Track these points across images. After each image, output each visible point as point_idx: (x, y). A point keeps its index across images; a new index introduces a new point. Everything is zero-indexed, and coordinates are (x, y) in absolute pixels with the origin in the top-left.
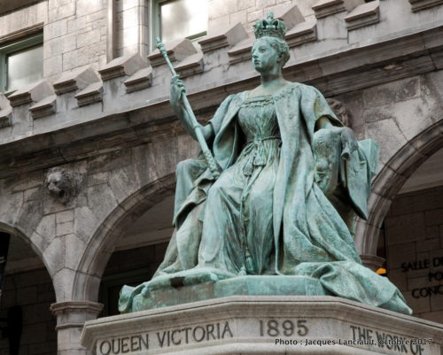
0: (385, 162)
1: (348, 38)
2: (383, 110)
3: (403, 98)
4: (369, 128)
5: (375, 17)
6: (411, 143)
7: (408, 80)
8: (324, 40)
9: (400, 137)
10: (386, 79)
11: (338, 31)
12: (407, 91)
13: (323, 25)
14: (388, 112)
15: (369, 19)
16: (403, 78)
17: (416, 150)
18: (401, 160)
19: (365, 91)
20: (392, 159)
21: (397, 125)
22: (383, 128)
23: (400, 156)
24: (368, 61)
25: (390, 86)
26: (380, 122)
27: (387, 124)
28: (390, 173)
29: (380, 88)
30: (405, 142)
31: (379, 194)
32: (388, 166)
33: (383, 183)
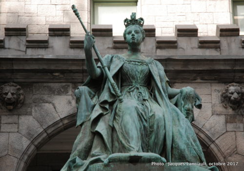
0: (44, 128)
1: (26, 52)
2: (46, 97)
3: (59, 93)
4: (36, 106)
5: (46, 44)
6: (61, 120)
7: (64, 84)
8: (9, 48)
9: (56, 115)
10: (51, 81)
11: (19, 46)
12: (62, 90)
13: (9, 40)
14: (50, 99)
15: (42, 44)
16: (61, 82)
17: (63, 125)
18: (53, 129)
19: (35, 84)
20: (49, 127)
21: (55, 108)
22: (45, 108)
23: (53, 126)
24: (46, 67)
25: (52, 85)
26: (43, 104)
27: (47, 106)
28: (45, 135)
29: (45, 84)
30: (59, 119)
31: (36, 146)
32: (45, 130)
33: (39, 140)
